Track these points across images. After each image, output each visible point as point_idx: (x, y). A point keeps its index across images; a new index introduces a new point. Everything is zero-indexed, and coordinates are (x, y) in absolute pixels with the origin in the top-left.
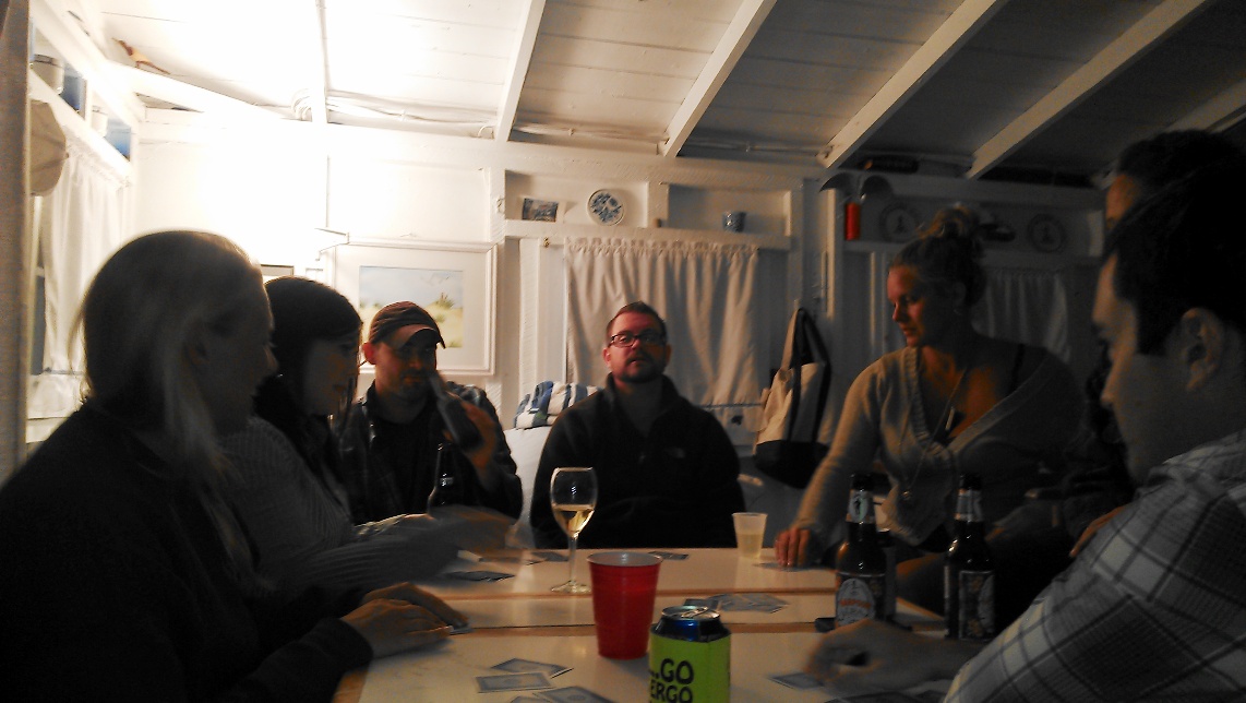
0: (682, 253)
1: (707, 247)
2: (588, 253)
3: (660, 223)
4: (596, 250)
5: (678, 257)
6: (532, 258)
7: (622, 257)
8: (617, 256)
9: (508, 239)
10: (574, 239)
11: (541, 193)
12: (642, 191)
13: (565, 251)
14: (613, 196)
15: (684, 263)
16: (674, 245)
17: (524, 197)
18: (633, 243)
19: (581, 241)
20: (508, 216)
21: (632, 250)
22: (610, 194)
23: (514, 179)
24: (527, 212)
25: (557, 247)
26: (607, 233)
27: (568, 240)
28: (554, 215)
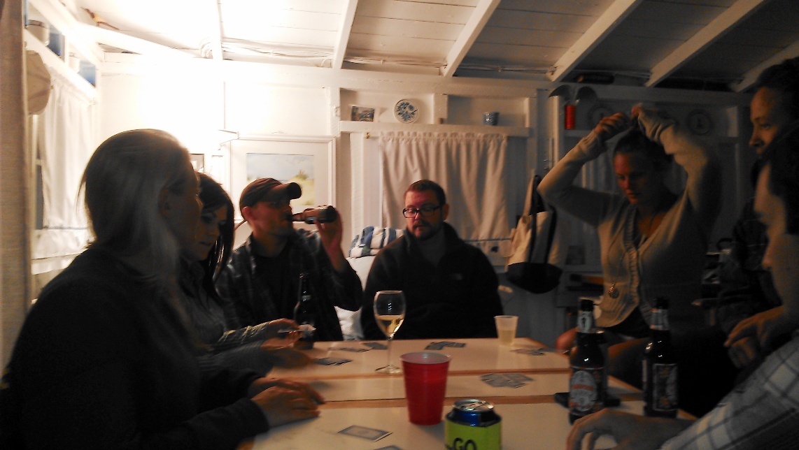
0: (457, 141)
1: (473, 135)
2: (395, 142)
3: (442, 121)
4: (400, 140)
5: (454, 143)
6: (358, 146)
7: (417, 144)
8: (414, 143)
9: (343, 133)
10: (385, 132)
11: (363, 103)
12: (430, 100)
13: (380, 141)
14: (411, 104)
15: (458, 147)
16: (452, 135)
17: (352, 105)
18: (425, 134)
19: (390, 134)
20: (343, 118)
21: (424, 139)
22: (409, 102)
23: (346, 94)
24: (355, 115)
25: (375, 138)
26: (408, 129)
27: (382, 134)
28: (372, 117)
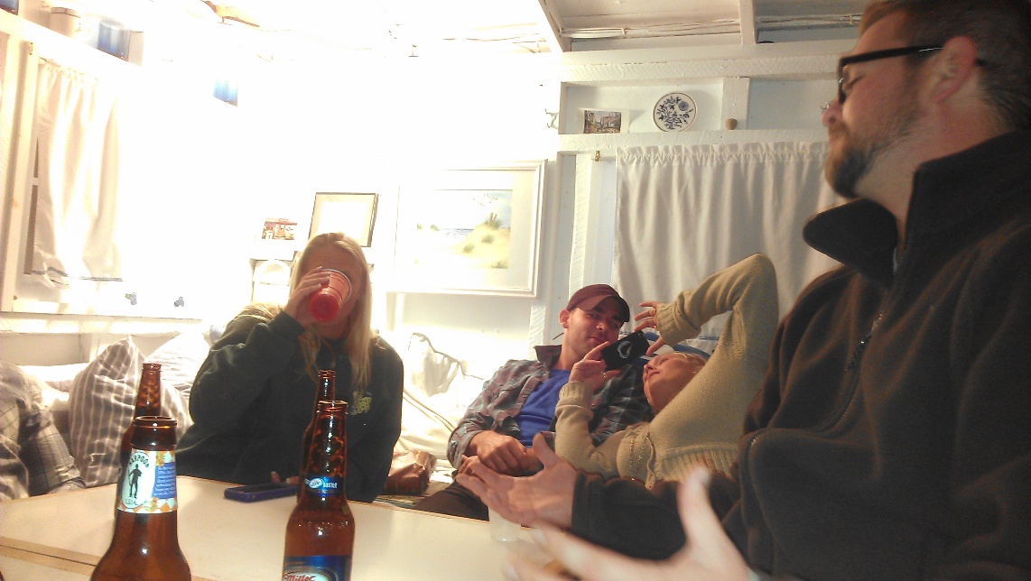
2: (642, 164)
3: (733, 124)
4: (652, 160)
9: (562, 155)
10: (625, 149)
11: (605, 104)
13: (617, 164)
14: (684, 99)
17: (583, 110)
19: (633, 151)
20: (562, 131)
22: (681, 97)
24: (589, 125)
28: (618, 127)
